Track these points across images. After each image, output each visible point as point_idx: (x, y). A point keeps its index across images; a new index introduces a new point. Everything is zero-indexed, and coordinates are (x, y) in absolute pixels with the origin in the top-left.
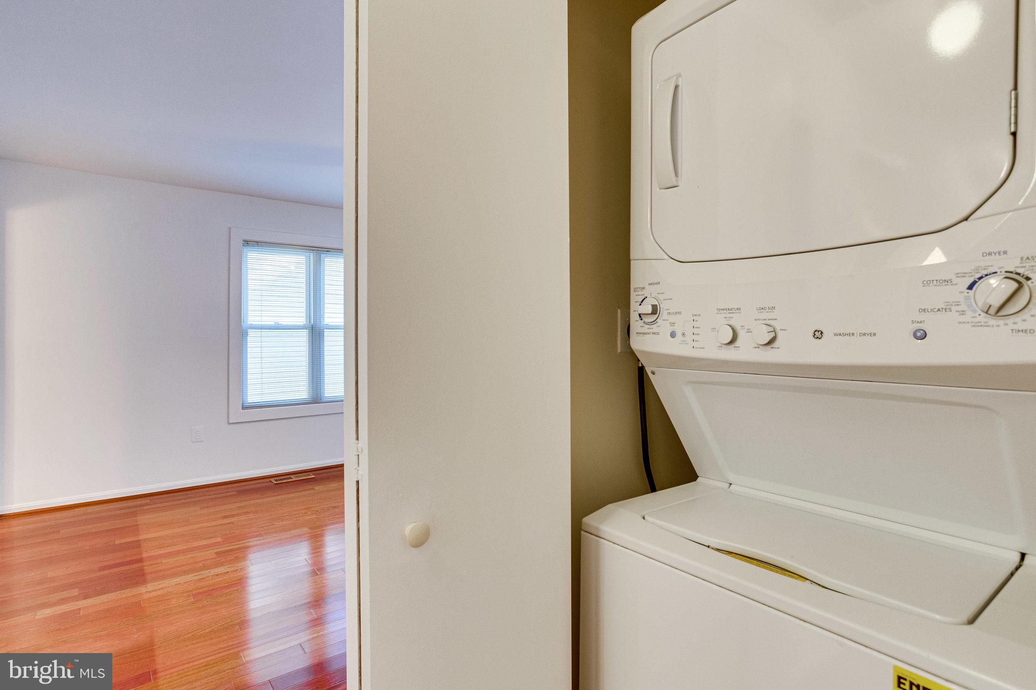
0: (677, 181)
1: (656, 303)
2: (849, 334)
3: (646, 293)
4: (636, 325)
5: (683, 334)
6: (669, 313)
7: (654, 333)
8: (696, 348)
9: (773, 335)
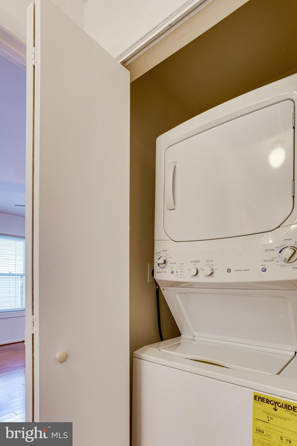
0: (175, 207)
1: (165, 259)
2: (240, 270)
3: (161, 255)
4: (157, 269)
5: (177, 272)
6: (171, 263)
7: (164, 272)
8: (182, 278)
9: (212, 271)
